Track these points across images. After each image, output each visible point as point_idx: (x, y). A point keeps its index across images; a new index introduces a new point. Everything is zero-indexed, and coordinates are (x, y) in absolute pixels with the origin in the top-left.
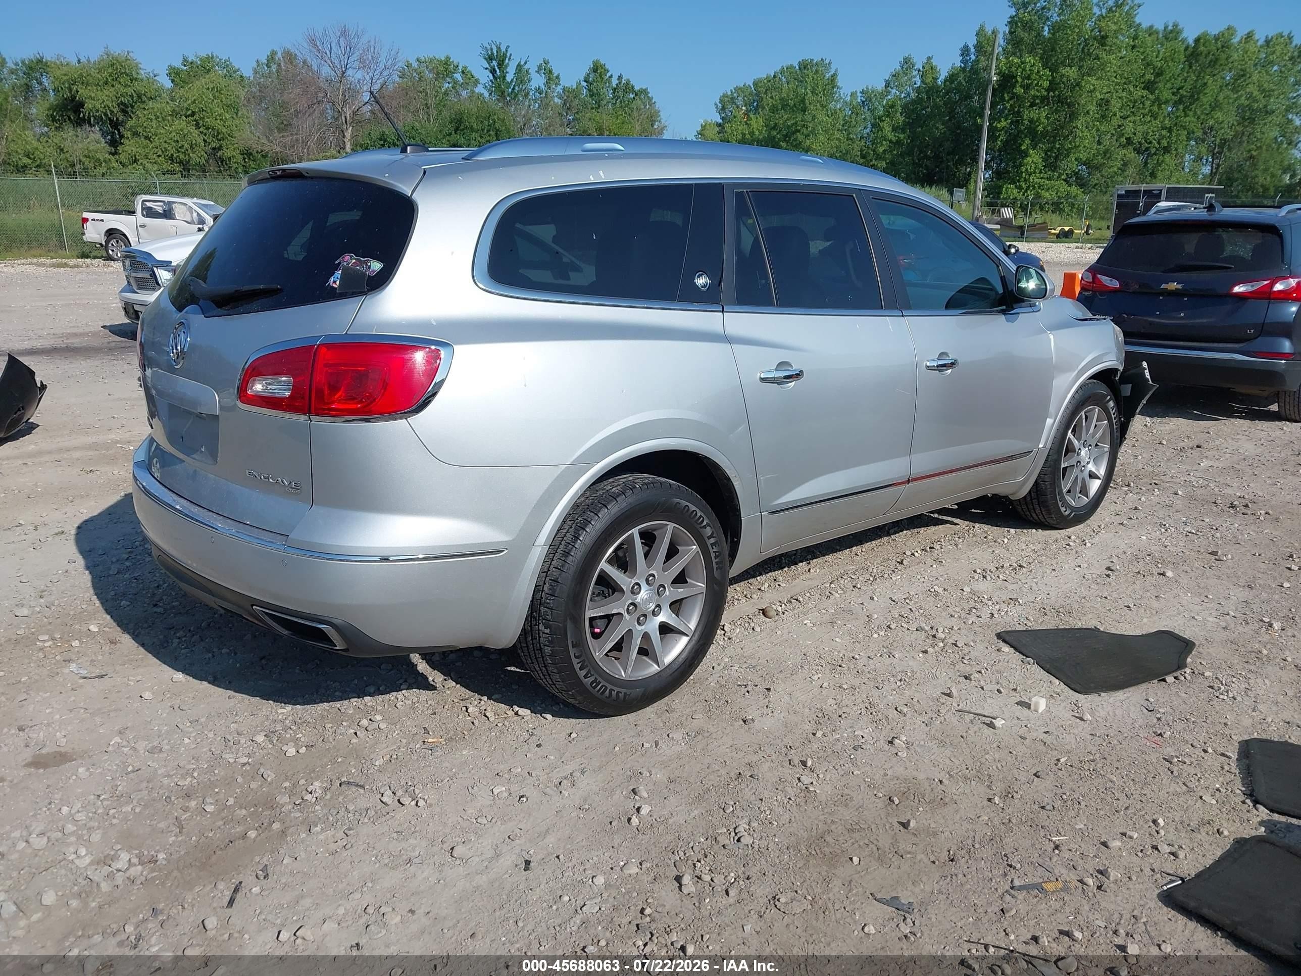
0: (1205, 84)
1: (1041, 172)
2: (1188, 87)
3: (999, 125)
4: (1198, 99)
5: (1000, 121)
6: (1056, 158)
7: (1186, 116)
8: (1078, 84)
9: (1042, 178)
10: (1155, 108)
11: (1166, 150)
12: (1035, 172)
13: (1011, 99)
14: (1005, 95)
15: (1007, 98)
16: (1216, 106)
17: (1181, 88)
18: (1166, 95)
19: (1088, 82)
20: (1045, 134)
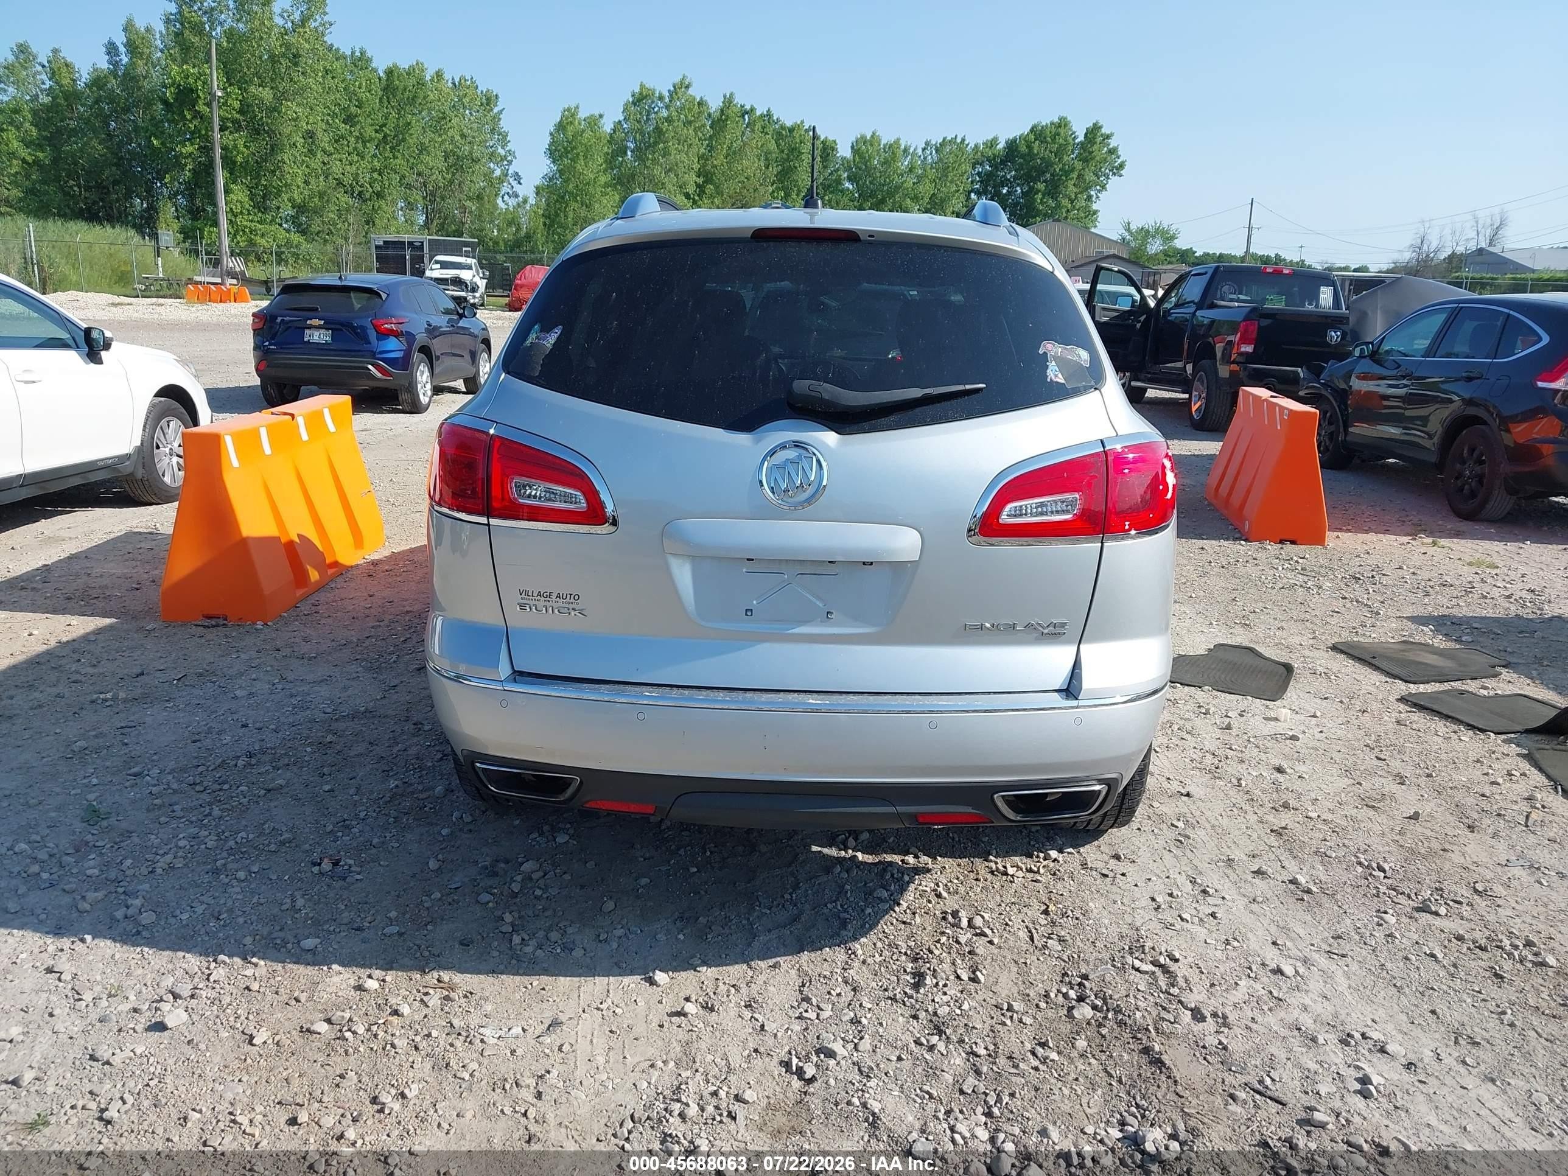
0: (409, 124)
1: (249, 214)
2: (391, 124)
3: (184, 151)
4: (404, 140)
5: (184, 146)
6: (264, 197)
7: (395, 157)
8: (275, 109)
9: (252, 221)
10: (360, 146)
11: (379, 195)
12: (241, 213)
13: (194, 117)
14: (186, 113)
15: (189, 117)
16: (423, 149)
17: (384, 125)
18: (369, 132)
19: (288, 108)
20: (244, 166)
